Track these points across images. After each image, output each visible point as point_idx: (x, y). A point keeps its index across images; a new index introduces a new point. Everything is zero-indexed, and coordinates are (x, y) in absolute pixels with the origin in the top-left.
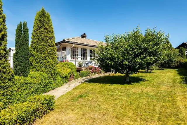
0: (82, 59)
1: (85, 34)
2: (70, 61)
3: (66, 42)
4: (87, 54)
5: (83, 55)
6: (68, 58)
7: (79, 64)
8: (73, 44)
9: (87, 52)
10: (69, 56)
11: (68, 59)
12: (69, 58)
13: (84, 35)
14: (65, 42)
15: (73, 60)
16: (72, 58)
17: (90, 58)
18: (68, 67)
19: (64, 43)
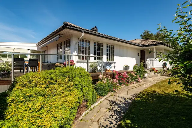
0: (95, 59)
1: (96, 27)
2: (78, 62)
3: (70, 27)
4: (103, 51)
5: (98, 52)
6: (74, 56)
7: (92, 67)
8: (81, 32)
9: (102, 49)
10: (75, 53)
11: (74, 60)
12: (75, 58)
13: (95, 29)
14: (68, 28)
15: (82, 60)
16: (80, 58)
17: (107, 58)
18: (72, 83)
19: (66, 30)
